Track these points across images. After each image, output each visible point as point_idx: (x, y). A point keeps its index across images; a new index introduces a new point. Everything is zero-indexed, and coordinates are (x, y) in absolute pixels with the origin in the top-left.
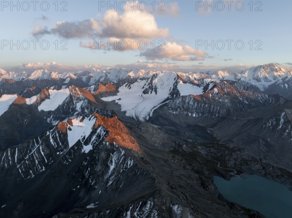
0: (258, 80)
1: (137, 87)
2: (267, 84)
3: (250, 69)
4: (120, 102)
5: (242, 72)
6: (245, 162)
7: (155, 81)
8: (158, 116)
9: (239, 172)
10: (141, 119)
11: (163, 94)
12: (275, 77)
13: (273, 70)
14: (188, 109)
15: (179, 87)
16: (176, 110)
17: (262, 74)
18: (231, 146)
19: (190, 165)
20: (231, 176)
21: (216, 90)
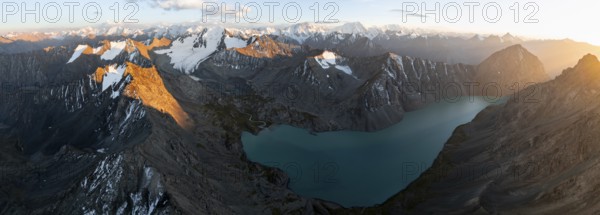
0: (298, 35)
1: (189, 42)
2: (304, 39)
3: (292, 27)
4: (170, 55)
5: (285, 29)
6: (275, 112)
7: (205, 35)
8: (203, 69)
9: (269, 124)
10: (187, 72)
11: (212, 47)
12: (310, 34)
13: (307, 27)
14: (231, 62)
15: (226, 41)
16: (220, 63)
17: (300, 30)
18: (265, 96)
19: (221, 120)
20: (261, 129)
21: (257, 43)
